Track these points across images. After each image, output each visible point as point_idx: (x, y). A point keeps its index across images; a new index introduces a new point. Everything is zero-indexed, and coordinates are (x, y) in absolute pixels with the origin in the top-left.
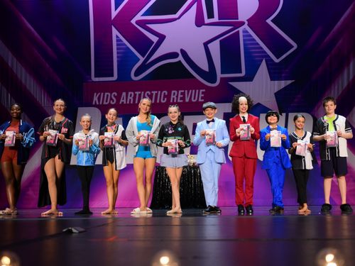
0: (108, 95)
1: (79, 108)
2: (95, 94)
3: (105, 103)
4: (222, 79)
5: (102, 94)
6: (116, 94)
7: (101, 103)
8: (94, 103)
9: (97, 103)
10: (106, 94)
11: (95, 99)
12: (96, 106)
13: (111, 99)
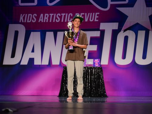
0: (30, 16)
1: (10, 25)
2: (21, 15)
3: (28, 21)
4: (111, 5)
5: (26, 15)
6: (36, 15)
7: (25, 21)
8: (20, 21)
9: (23, 21)
10: (29, 15)
11: (21, 18)
12: (21, 23)
13: (33, 19)
